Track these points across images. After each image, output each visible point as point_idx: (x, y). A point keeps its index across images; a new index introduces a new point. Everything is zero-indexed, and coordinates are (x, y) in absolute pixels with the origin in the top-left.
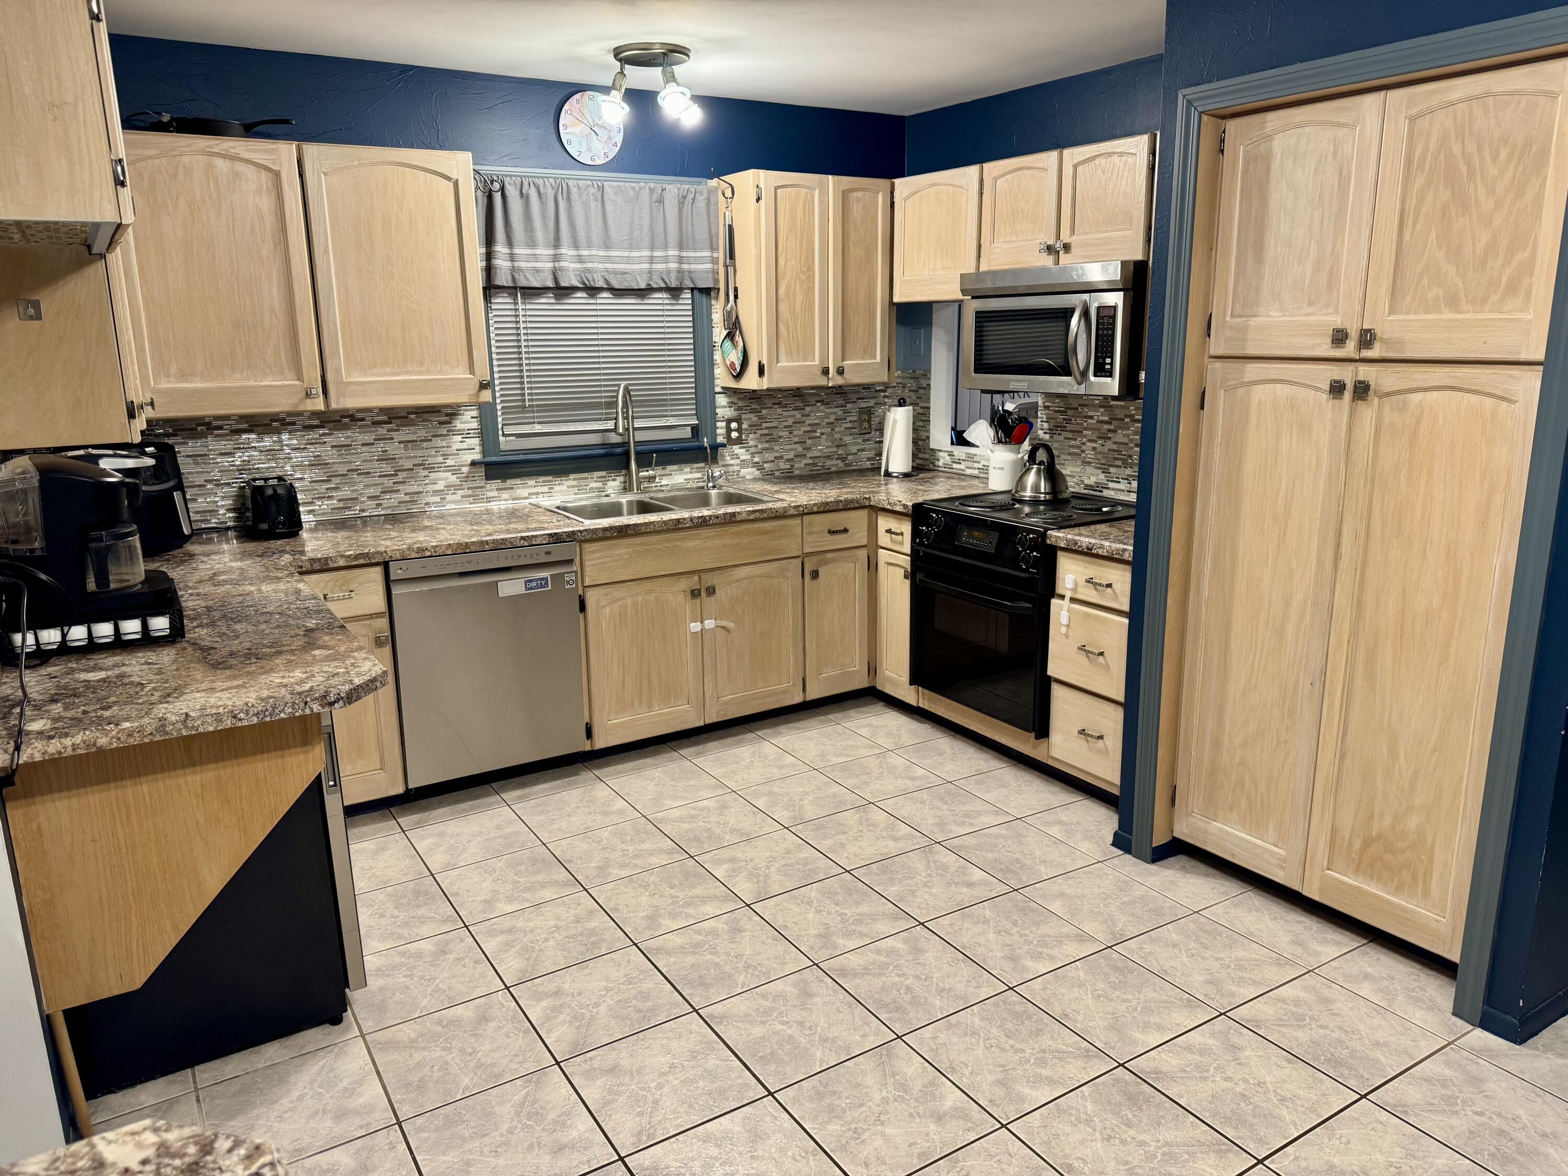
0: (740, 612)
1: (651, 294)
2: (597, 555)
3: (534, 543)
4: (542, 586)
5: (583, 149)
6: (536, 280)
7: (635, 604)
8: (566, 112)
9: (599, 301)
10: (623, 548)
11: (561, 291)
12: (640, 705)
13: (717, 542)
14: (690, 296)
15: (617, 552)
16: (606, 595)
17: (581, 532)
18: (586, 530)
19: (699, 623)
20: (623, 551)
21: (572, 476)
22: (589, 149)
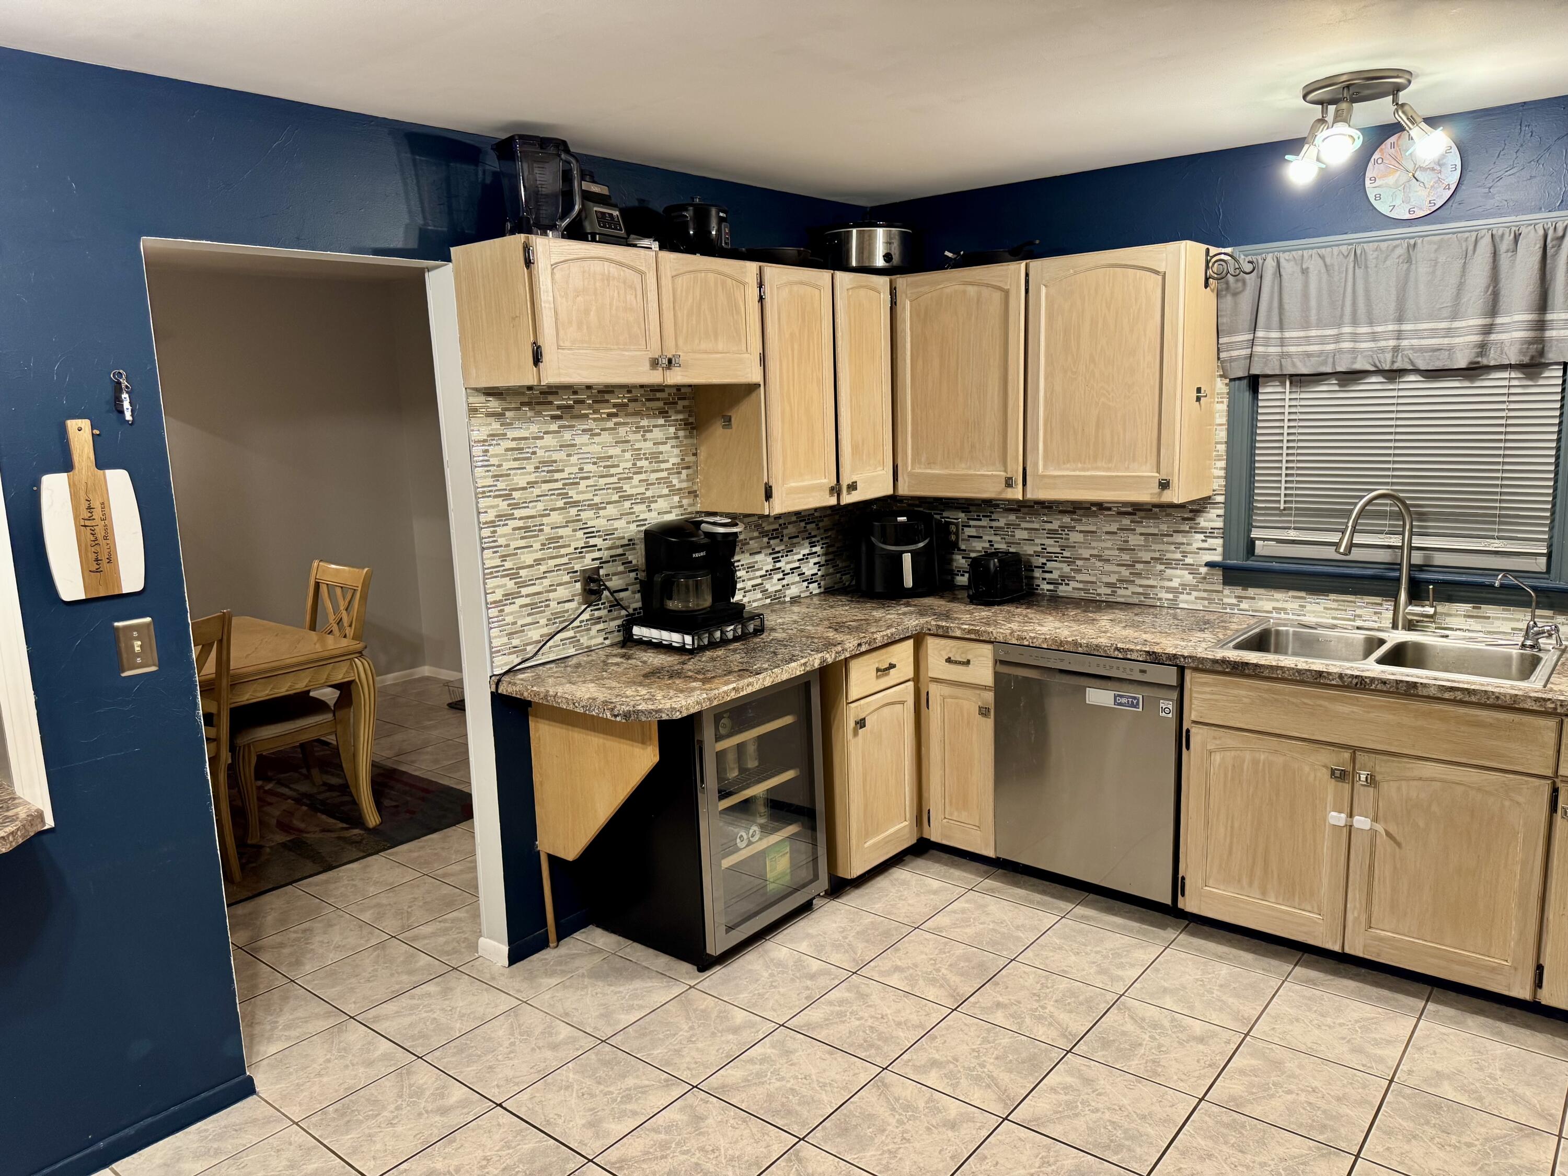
0: (1421, 824)
1: (1488, 373)
2: (1208, 689)
3: (1129, 656)
4: (1132, 705)
5: (1398, 202)
7: (1255, 762)
8: (1376, 161)
9: (1402, 386)
10: (1243, 689)
11: (1348, 376)
12: (1251, 884)
13: (1387, 717)
15: (1236, 692)
16: (1215, 738)
17: (1185, 657)
18: (1190, 657)
19: (1343, 816)
20: (1243, 693)
22: (1406, 201)
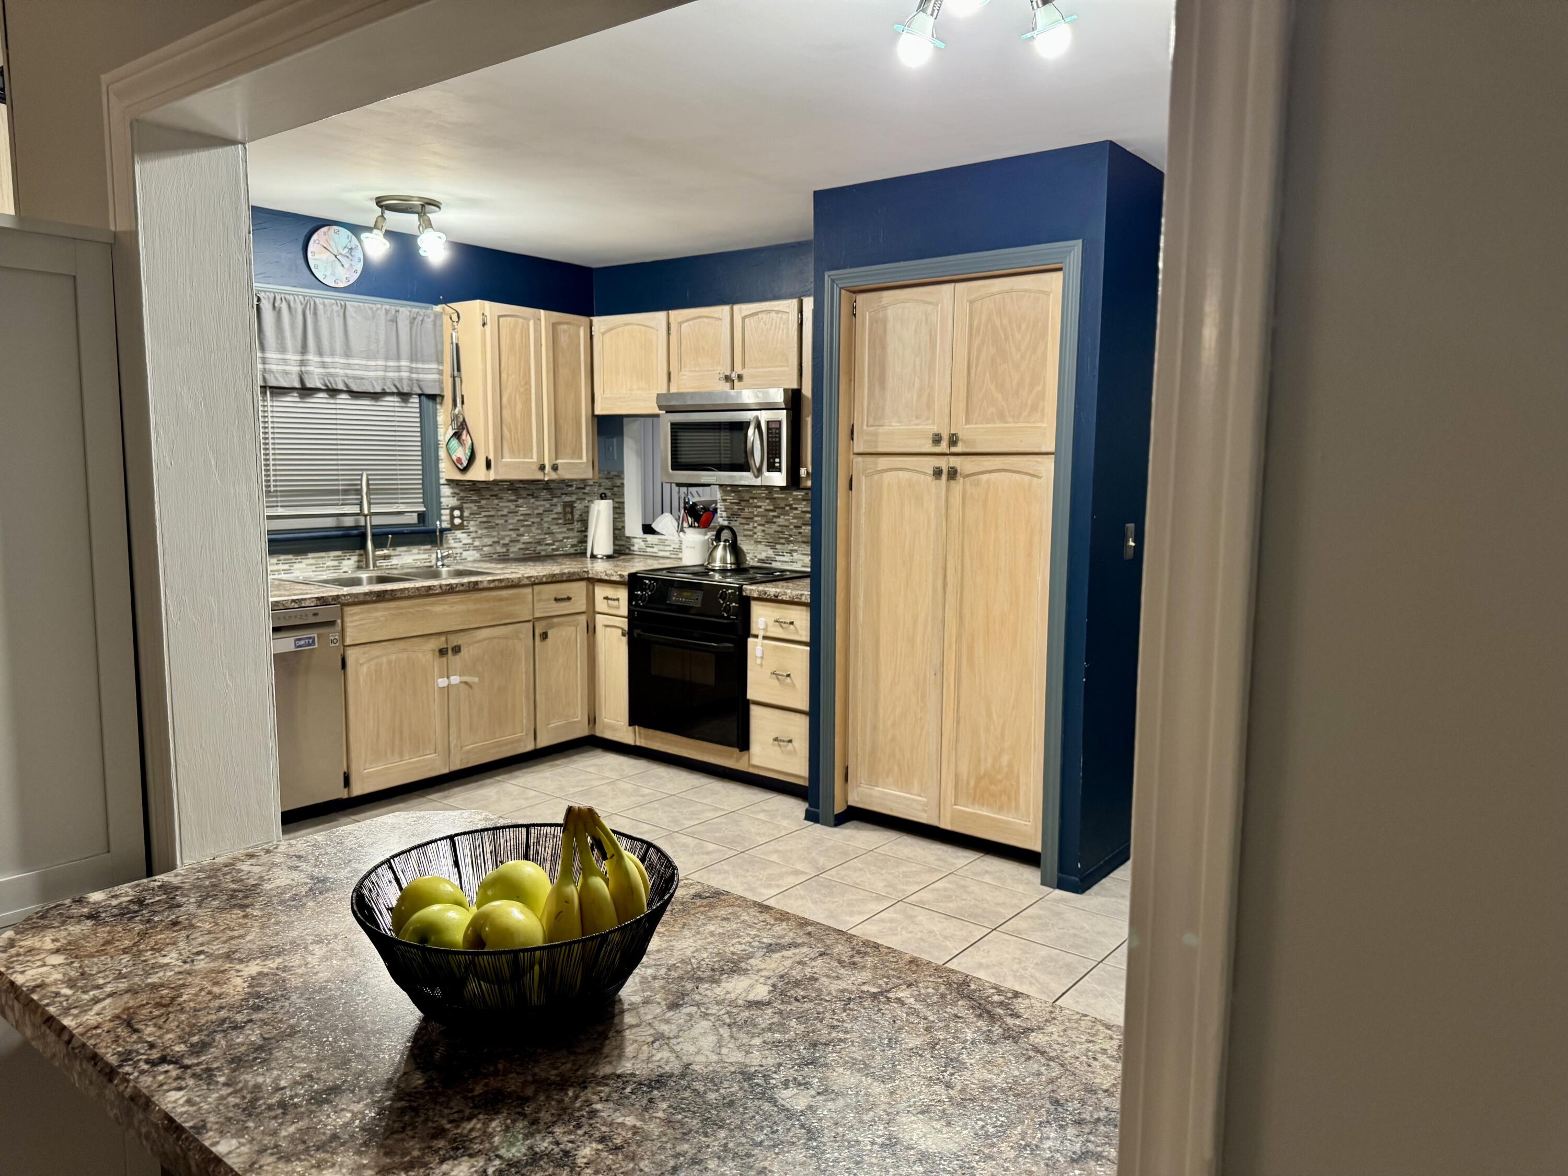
0: (480, 669)
1: (385, 397)
2: (357, 617)
3: (303, 605)
4: (309, 645)
5: (328, 273)
6: (285, 381)
7: (390, 663)
8: (315, 241)
9: (338, 401)
10: (381, 611)
11: (305, 391)
12: (393, 753)
13: (461, 607)
14: (417, 400)
15: (375, 614)
16: (364, 653)
17: (344, 596)
18: (349, 595)
19: (446, 679)
20: (380, 614)
21: (310, 555)
22: (333, 274)
